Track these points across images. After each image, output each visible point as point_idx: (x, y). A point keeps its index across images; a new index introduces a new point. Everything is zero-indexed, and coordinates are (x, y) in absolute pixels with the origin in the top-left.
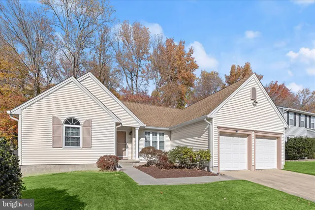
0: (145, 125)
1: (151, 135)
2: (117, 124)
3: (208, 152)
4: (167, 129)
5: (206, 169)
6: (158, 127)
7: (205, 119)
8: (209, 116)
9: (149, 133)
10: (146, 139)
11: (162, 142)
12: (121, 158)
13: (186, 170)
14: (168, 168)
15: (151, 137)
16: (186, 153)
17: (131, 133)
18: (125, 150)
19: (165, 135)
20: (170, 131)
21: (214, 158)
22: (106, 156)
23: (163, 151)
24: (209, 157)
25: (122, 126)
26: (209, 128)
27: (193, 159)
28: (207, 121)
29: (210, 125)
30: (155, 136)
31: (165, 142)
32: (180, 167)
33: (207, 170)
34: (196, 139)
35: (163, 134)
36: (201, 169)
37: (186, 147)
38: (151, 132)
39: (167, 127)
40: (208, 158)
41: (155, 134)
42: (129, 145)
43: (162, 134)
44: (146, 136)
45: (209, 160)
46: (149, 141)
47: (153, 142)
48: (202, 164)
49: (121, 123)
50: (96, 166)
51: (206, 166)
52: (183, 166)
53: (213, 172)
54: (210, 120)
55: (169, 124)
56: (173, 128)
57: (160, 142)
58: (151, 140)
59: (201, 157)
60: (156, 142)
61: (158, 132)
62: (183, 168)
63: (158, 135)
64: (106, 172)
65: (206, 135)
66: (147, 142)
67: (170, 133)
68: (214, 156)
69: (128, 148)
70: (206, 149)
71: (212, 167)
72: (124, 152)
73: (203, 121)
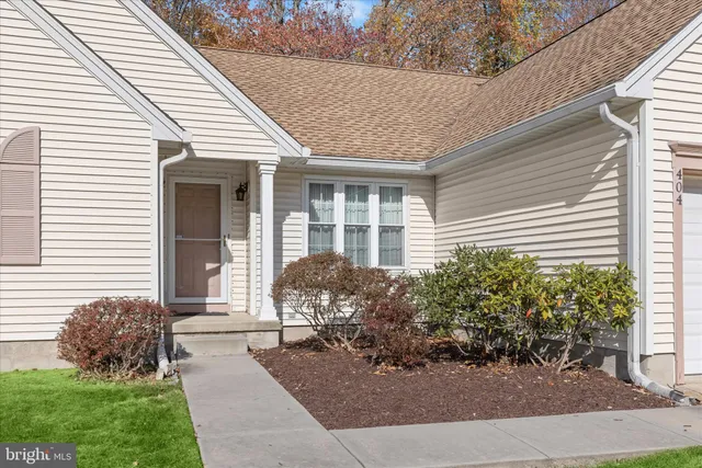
0: (306, 152)
1: (339, 197)
2: (166, 149)
3: (622, 279)
4: (418, 167)
5: (609, 366)
6: (370, 157)
7: (605, 108)
8: (621, 89)
9: (328, 191)
10: (313, 215)
11: (390, 232)
12: (198, 310)
13: (504, 369)
14: (412, 360)
15: (338, 209)
16: (504, 285)
17: (242, 192)
18: (217, 271)
19: (404, 198)
20: (434, 179)
21: (650, 308)
22: (107, 305)
23: (394, 272)
24: (628, 304)
25: (192, 158)
26: (623, 154)
27: (539, 313)
28: (613, 118)
29: (628, 135)
30: (356, 204)
31: (406, 233)
32: (477, 356)
33: (612, 373)
34: (556, 212)
35: (398, 194)
36: (584, 367)
37: (503, 256)
38: (340, 183)
39: (414, 160)
40: (619, 311)
41: (357, 192)
42: (234, 246)
43: (392, 193)
44: (318, 204)
45: (623, 323)
46: (331, 228)
47: (348, 230)
48: (586, 337)
49: (187, 146)
50: (55, 349)
51: (608, 352)
52: (488, 348)
53: (646, 382)
54: (631, 108)
55: (427, 142)
56: (442, 160)
57: (384, 230)
58: (339, 221)
59: (582, 303)
60: (363, 230)
61: (374, 184)
62: (490, 358)
63: (374, 199)
64: (101, 385)
65: (607, 188)
66: (319, 229)
67: (430, 185)
68: (650, 299)
69: (230, 260)
70: (608, 265)
71: (643, 358)
72: (211, 281)
73: (595, 119)
